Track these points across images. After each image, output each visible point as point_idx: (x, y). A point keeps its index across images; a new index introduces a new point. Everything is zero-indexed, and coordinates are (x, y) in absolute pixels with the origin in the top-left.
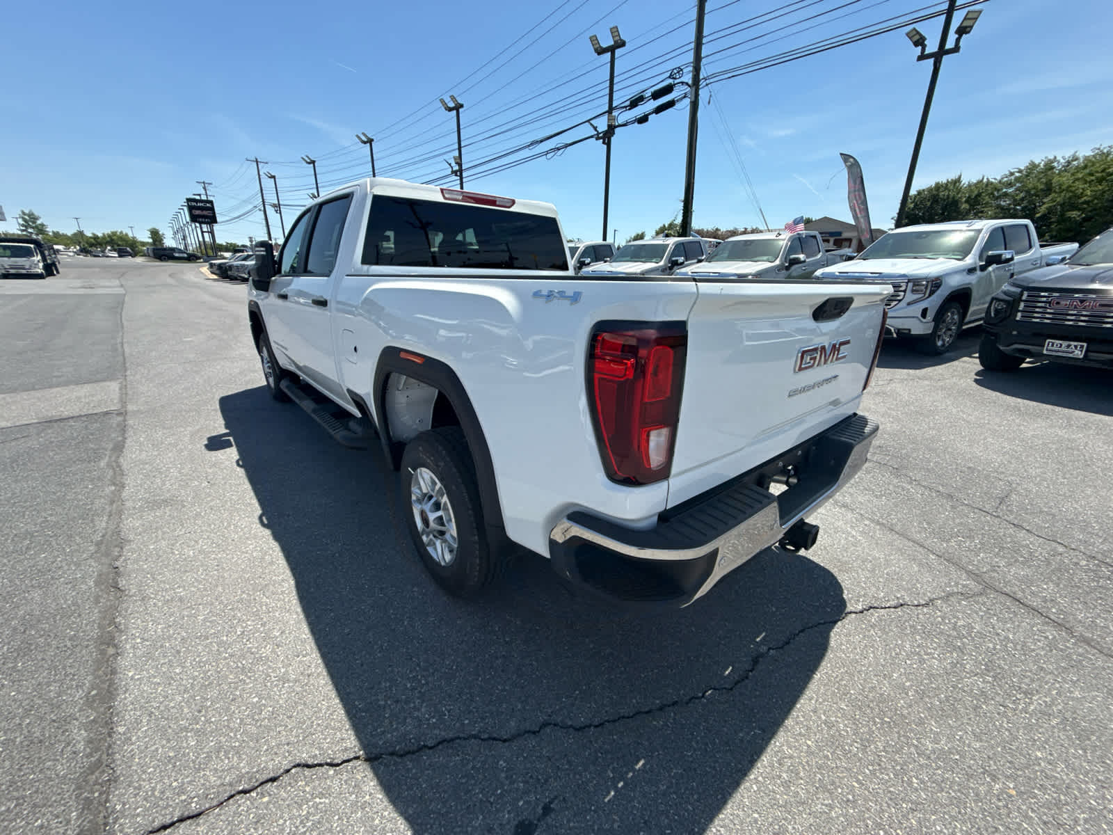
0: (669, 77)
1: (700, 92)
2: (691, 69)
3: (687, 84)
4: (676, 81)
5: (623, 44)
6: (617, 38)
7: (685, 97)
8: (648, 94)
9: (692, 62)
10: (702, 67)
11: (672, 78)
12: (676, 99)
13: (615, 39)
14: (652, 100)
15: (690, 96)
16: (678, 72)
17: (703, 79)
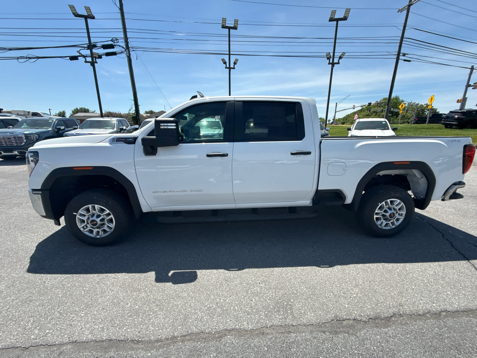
0: (111, 41)
1: (130, 52)
2: (124, 41)
3: (123, 47)
4: (116, 44)
5: (93, 18)
6: (90, 13)
7: (122, 52)
8: (99, 45)
9: (123, 38)
10: (129, 42)
11: (113, 42)
12: (117, 52)
13: (88, 13)
14: (102, 49)
15: (125, 53)
16: (116, 40)
17: (131, 47)
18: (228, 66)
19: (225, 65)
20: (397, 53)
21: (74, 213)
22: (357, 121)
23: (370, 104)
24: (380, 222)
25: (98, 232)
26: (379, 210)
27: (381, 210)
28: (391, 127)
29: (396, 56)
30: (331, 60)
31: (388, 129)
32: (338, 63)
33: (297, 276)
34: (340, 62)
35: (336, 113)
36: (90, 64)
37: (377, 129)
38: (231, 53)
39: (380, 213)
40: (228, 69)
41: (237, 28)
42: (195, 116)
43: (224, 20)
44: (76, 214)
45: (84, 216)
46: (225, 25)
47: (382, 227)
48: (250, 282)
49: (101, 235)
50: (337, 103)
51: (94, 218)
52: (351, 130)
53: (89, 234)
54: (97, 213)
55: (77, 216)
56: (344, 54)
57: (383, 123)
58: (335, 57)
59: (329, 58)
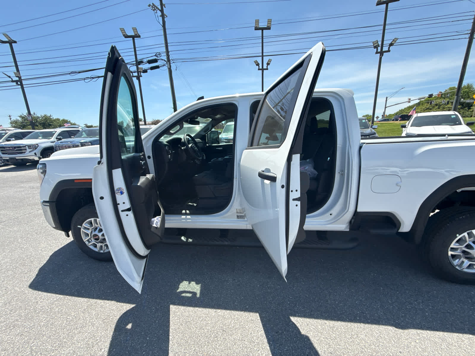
0: (155, 56)
1: (171, 64)
2: (165, 55)
3: (165, 60)
4: (159, 58)
5: (139, 37)
6: (136, 33)
7: (164, 65)
8: (145, 60)
9: (165, 52)
10: (170, 55)
11: (157, 56)
12: (160, 65)
13: (135, 33)
14: (148, 64)
15: (167, 65)
16: (159, 54)
17: (172, 60)
18: (261, 67)
19: (258, 66)
20: (470, 32)
21: (79, 226)
22: (415, 115)
23: (431, 96)
24: (459, 261)
25: (101, 246)
26: (457, 244)
27: (460, 245)
28: (464, 121)
29: (469, 35)
30: (379, 49)
31: (460, 124)
32: (389, 51)
33: (324, 338)
34: (390, 49)
35: (386, 108)
36: (136, 78)
37: (444, 124)
38: (264, 55)
39: (459, 249)
40: (261, 71)
41: (271, 27)
42: (212, 120)
43: (257, 22)
44: (80, 227)
45: (88, 229)
46: (258, 27)
47: (464, 269)
48: (255, 338)
49: (104, 250)
50: (387, 98)
51: (96, 233)
52: (407, 127)
53: (94, 248)
54: (99, 227)
55: (82, 229)
56: (395, 40)
57: (452, 116)
58: (384, 45)
59: (376, 47)
